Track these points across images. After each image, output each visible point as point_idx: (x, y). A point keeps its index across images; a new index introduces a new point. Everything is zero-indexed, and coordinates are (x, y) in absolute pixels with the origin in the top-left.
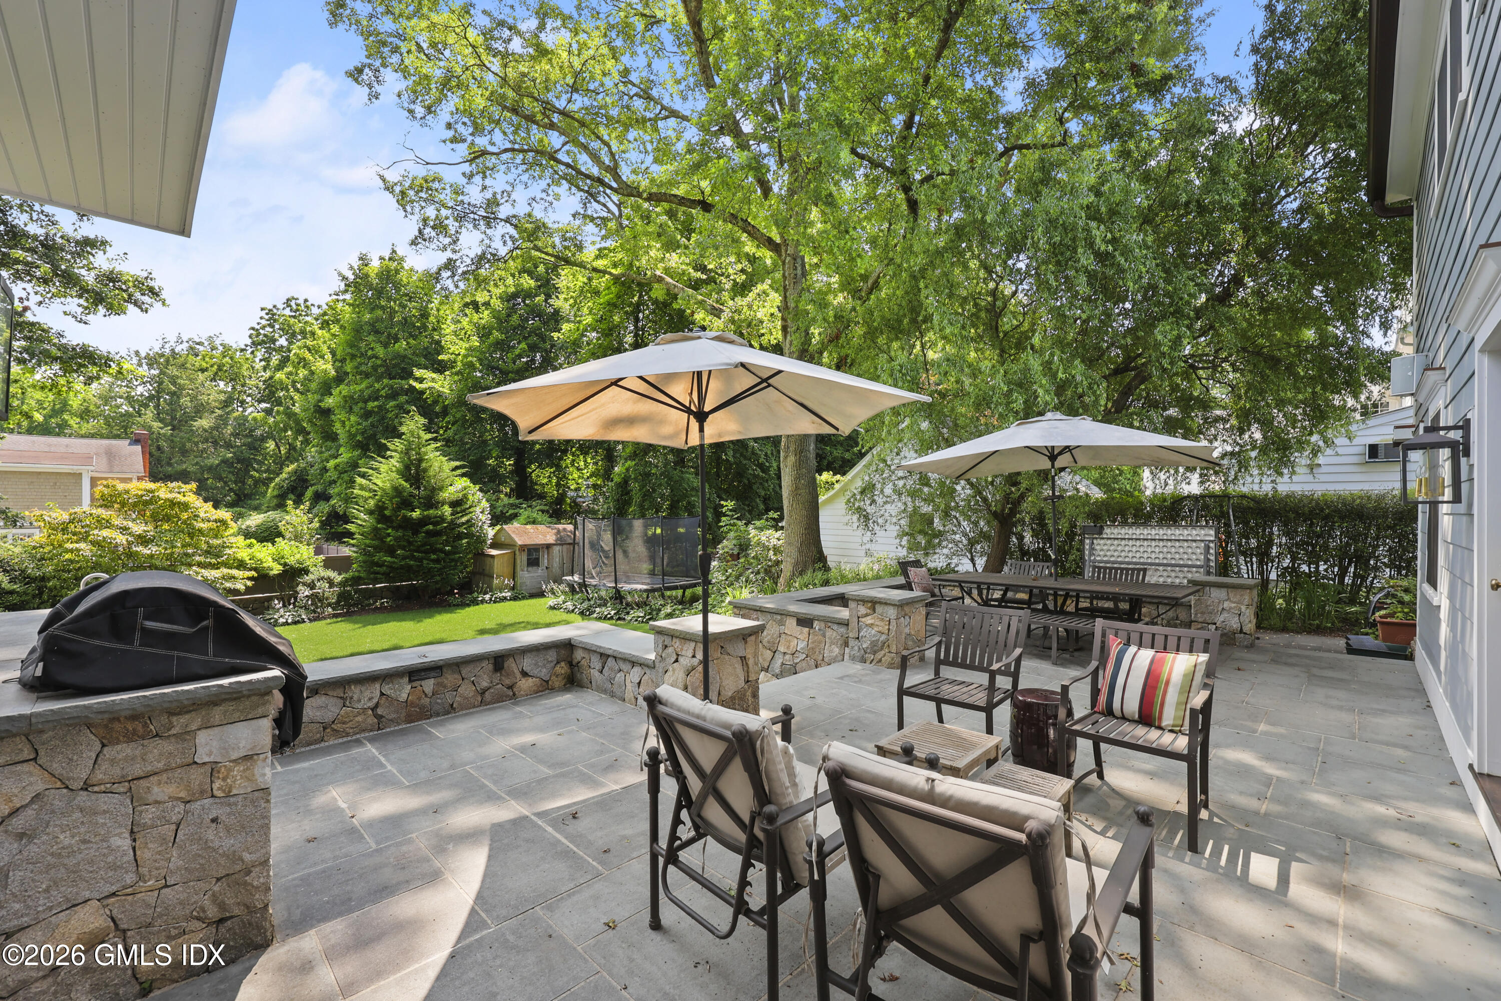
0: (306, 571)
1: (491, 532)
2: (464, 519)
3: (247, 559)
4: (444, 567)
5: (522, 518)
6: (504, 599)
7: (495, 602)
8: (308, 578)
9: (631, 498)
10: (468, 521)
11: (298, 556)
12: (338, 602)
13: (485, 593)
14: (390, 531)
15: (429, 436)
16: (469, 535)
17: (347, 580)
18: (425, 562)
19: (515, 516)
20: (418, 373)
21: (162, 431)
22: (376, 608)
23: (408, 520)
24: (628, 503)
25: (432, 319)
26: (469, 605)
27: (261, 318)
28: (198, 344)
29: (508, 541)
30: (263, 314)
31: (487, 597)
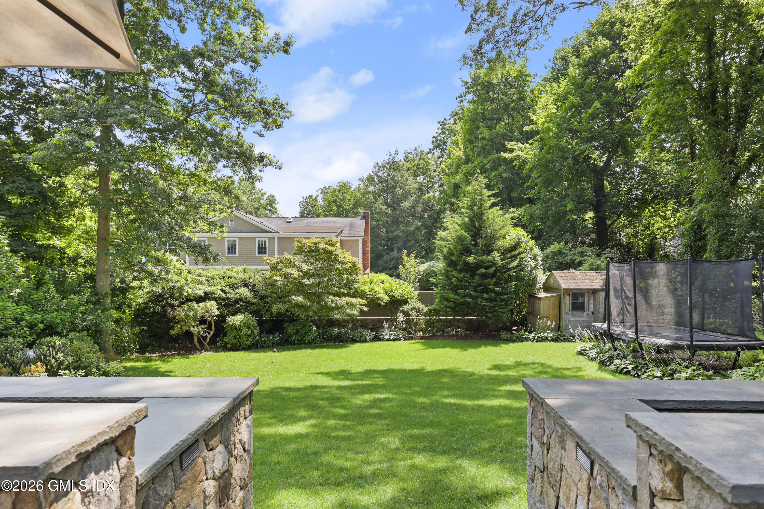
0: (406, 302)
1: (542, 277)
2: (514, 264)
3: (367, 291)
4: (495, 306)
5: (585, 266)
6: (546, 339)
7: (537, 341)
8: (406, 307)
9: (705, 245)
10: (517, 266)
11: (400, 291)
12: (426, 328)
13: (530, 332)
14: (453, 273)
15: (490, 193)
16: (519, 278)
17: (430, 311)
18: (479, 300)
19: (580, 264)
20: (509, 145)
21: (387, 211)
22: (452, 335)
23: (467, 264)
24: (703, 249)
25: (528, 100)
26: (515, 341)
27: (438, 129)
28: (409, 154)
29: (555, 286)
30: (439, 126)
31: (532, 336)
